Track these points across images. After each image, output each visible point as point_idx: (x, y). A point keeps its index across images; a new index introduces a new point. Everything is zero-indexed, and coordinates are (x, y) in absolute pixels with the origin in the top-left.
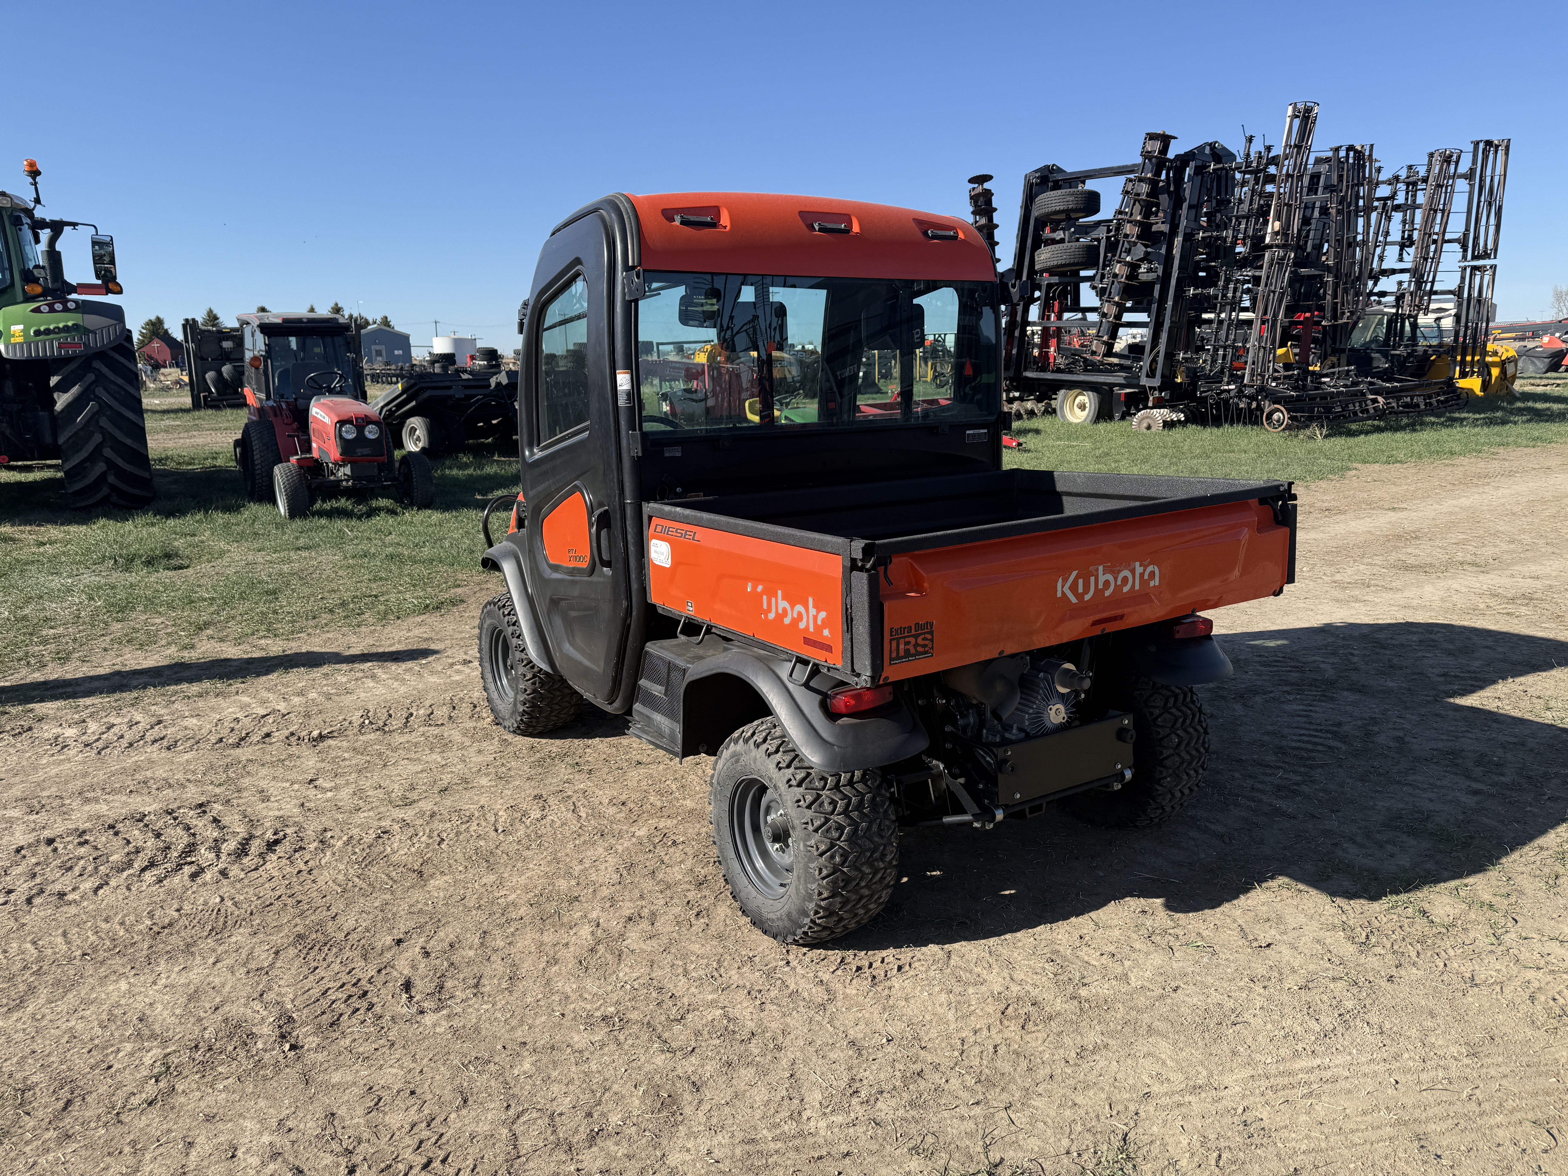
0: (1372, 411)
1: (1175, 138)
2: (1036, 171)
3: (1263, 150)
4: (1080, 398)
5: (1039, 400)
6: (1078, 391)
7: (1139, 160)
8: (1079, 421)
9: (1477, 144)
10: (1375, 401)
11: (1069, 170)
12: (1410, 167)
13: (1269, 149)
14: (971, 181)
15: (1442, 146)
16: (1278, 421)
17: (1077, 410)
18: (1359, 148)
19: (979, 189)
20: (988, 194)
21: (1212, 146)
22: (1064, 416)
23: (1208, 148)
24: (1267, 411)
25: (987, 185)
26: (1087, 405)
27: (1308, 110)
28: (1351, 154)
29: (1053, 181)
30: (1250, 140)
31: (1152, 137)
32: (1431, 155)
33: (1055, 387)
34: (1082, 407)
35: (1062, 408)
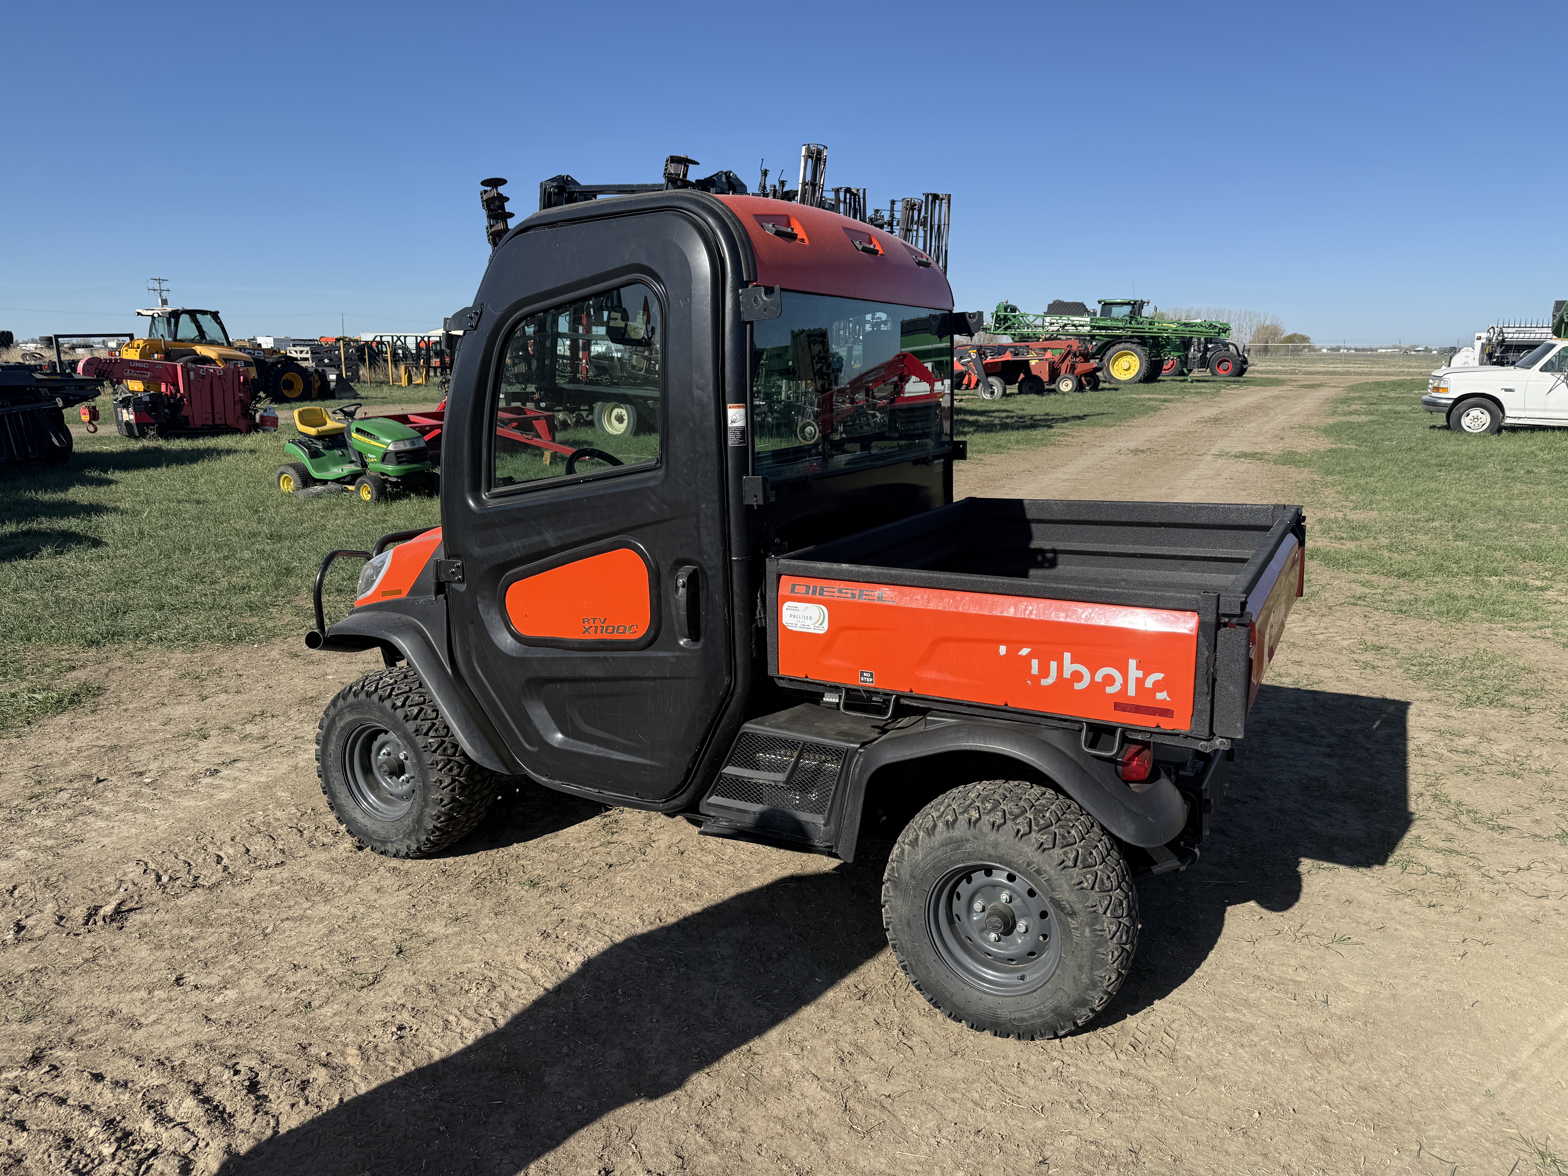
0: (873, 425)
1: (697, 163)
2: (552, 180)
3: (777, 185)
4: (616, 411)
5: (571, 411)
6: (614, 403)
7: (662, 181)
8: (615, 433)
9: (927, 196)
10: (874, 416)
11: (583, 182)
12: (877, 211)
13: (783, 183)
14: (484, 183)
15: (908, 197)
16: (810, 434)
17: (614, 422)
18: (854, 191)
19: (494, 193)
20: (503, 199)
21: (727, 174)
22: (603, 428)
23: (724, 176)
24: (800, 424)
25: (501, 189)
26: (626, 417)
27: (819, 153)
28: (848, 195)
29: (568, 193)
30: (765, 173)
31: (674, 160)
32: (893, 202)
33: (591, 399)
34: (620, 419)
35: (600, 420)
